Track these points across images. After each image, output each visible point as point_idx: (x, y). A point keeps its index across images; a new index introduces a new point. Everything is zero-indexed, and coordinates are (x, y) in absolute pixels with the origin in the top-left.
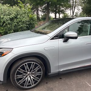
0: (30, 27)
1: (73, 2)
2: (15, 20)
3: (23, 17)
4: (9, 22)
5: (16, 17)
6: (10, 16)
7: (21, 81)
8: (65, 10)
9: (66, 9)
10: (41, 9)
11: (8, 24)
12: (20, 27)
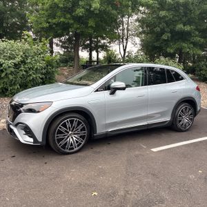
0: (46, 77)
1: (123, 30)
2: (22, 66)
3: (35, 60)
4: (12, 69)
5: (23, 62)
6: (14, 59)
7: (62, 143)
8: (108, 44)
9: (110, 43)
10: (60, 41)
11: (11, 74)
12: (31, 78)
